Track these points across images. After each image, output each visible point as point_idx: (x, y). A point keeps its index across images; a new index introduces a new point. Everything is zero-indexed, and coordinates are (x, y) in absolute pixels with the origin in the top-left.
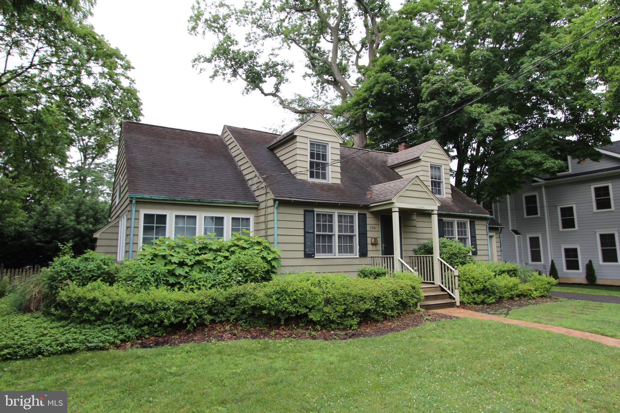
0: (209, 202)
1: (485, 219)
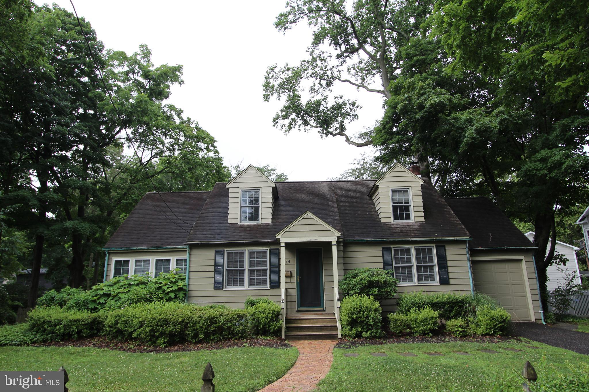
0: (156, 249)
1: (462, 242)
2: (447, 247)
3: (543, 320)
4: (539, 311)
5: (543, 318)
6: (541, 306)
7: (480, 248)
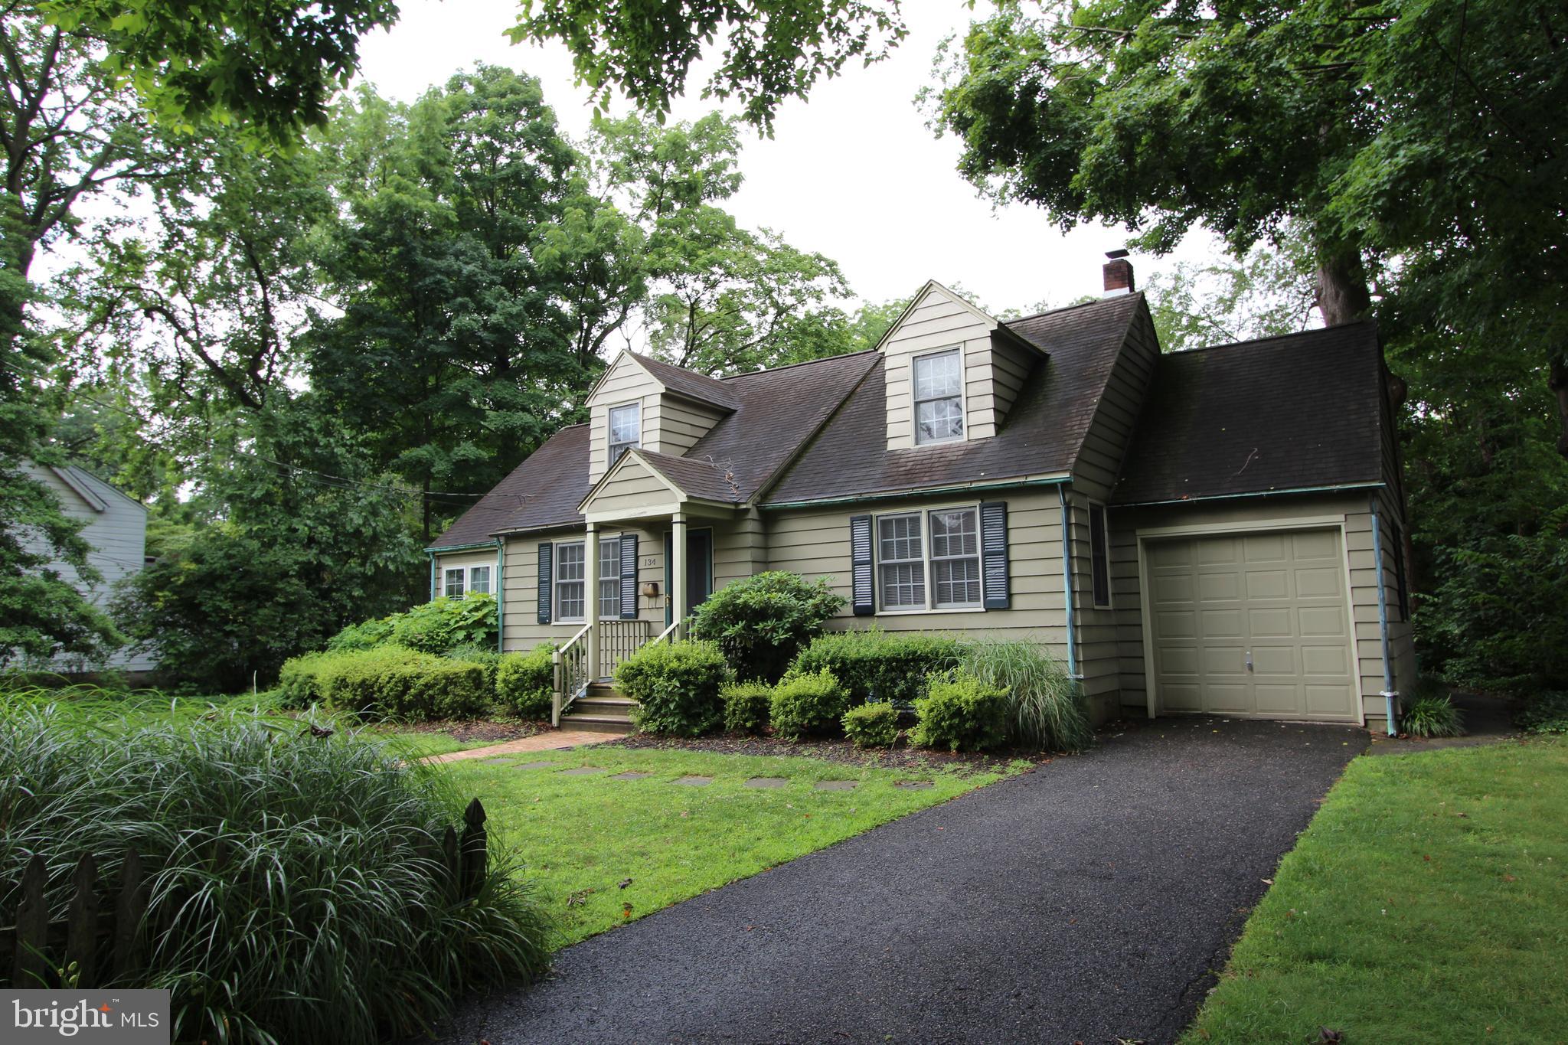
2: (1013, 505)
3: (1389, 723)
4: (1382, 693)
5: (1389, 717)
6: (1386, 678)
7: (1185, 499)
